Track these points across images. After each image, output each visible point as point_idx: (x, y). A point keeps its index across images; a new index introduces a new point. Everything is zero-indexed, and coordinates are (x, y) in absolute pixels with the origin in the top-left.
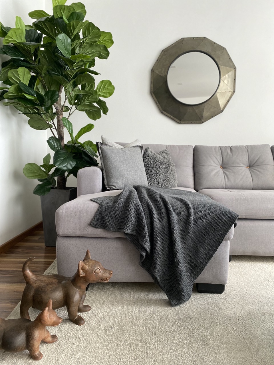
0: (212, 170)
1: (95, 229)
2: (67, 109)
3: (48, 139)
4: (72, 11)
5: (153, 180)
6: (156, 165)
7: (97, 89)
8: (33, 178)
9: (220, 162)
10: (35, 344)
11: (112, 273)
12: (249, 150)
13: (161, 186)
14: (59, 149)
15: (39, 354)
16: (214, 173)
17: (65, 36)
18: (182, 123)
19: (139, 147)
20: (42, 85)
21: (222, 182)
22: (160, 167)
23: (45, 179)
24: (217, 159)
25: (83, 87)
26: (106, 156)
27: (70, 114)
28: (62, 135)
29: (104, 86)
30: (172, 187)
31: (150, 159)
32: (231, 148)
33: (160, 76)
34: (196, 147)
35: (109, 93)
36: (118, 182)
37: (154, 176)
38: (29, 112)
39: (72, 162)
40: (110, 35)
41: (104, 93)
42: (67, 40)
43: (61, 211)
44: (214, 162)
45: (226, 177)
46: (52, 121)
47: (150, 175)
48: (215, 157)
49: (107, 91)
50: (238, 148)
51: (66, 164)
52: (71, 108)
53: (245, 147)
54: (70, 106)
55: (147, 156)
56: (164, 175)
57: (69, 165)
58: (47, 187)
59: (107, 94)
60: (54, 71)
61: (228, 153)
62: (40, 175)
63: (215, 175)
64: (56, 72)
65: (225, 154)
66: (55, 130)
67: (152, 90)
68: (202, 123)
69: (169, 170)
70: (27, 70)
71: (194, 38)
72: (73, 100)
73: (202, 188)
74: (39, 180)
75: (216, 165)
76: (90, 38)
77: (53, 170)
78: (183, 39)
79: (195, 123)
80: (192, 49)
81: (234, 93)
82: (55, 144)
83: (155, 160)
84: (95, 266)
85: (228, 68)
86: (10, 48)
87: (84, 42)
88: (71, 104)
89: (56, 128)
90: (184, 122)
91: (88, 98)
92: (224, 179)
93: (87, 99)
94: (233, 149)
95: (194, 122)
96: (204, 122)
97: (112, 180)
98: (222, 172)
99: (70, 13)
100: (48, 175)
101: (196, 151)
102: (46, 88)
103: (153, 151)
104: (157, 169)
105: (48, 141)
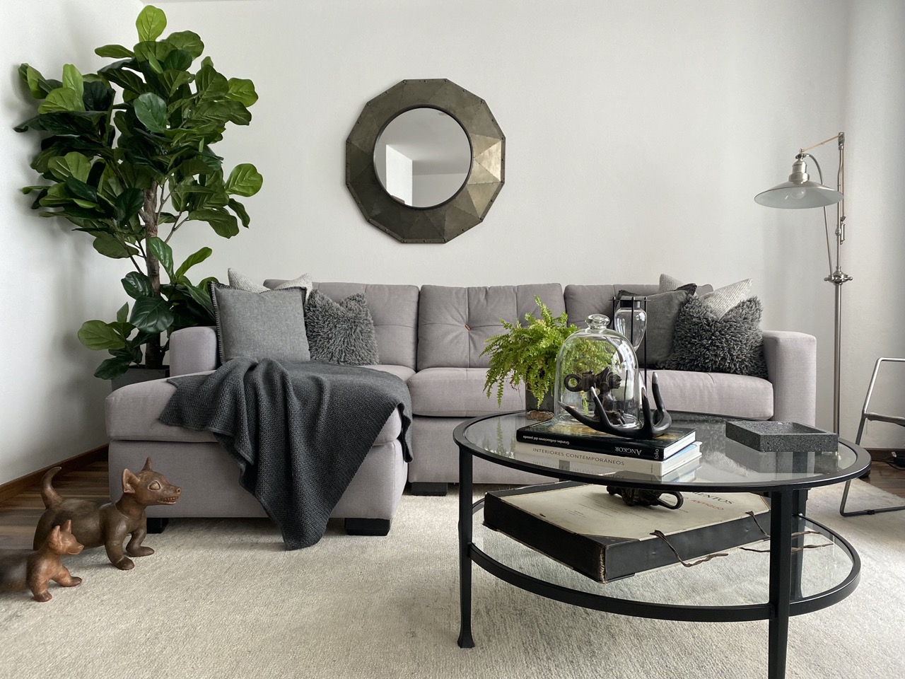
0: (447, 333)
1: (168, 427)
2: (169, 218)
3: (124, 277)
4: (170, 48)
5: (320, 350)
6: (327, 323)
7: (229, 182)
8: (96, 347)
9: (466, 317)
10: (39, 578)
11: (179, 491)
12: (519, 295)
13: (338, 361)
14: (147, 294)
15: (45, 594)
16: (450, 337)
17: (153, 97)
18: (407, 243)
19: (298, 290)
20: (116, 180)
21: (465, 355)
22: (336, 327)
23: (120, 350)
24: (458, 311)
25: (202, 178)
26: (224, 307)
27: (174, 229)
28: (156, 269)
29: (244, 175)
30: (363, 364)
31: (317, 312)
32: (487, 291)
33: (362, 151)
34: (423, 287)
35: (252, 187)
36: (244, 353)
37: (323, 344)
38: (93, 227)
39: (167, 318)
40: (249, 84)
41: (243, 187)
42: (157, 101)
43: (113, 398)
44: (452, 317)
45: (472, 345)
46: (137, 243)
47: (316, 341)
48: (455, 308)
49: (249, 185)
50: (498, 290)
51: (155, 322)
52: (179, 217)
53: (514, 290)
54: (175, 213)
55: (313, 307)
56: (344, 341)
57: (159, 323)
58: (123, 364)
59: (248, 191)
60: (138, 154)
61: (479, 300)
62: (110, 342)
63: (452, 341)
64: (141, 156)
65: (474, 303)
66: (143, 259)
67: (349, 179)
68: (445, 242)
69: (354, 332)
70: (82, 156)
71: (425, 80)
72: (182, 202)
73: (426, 365)
74: (111, 352)
75: (457, 323)
76: (210, 92)
77: (135, 333)
78: (405, 83)
79: (430, 243)
80: (420, 103)
81: (502, 185)
82: (138, 286)
83: (327, 314)
84: (152, 479)
85: (489, 138)
86: (54, 117)
87: (198, 99)
88: (178, 209)
89: (144, 256)
90: (410, 240)
91: (209, 199)
92: (467, 349)
93: (207, 201)
94: (490, 292)
95: (429, 240)
96: (448, 241)
97: (234, 350)
98: (468, 335)
99: (167, 53)
100: (128, 342)
101: (423, 297)
102: (124, 183)
103: (326, 297)
104: (331, 329)
105: (123, 281)
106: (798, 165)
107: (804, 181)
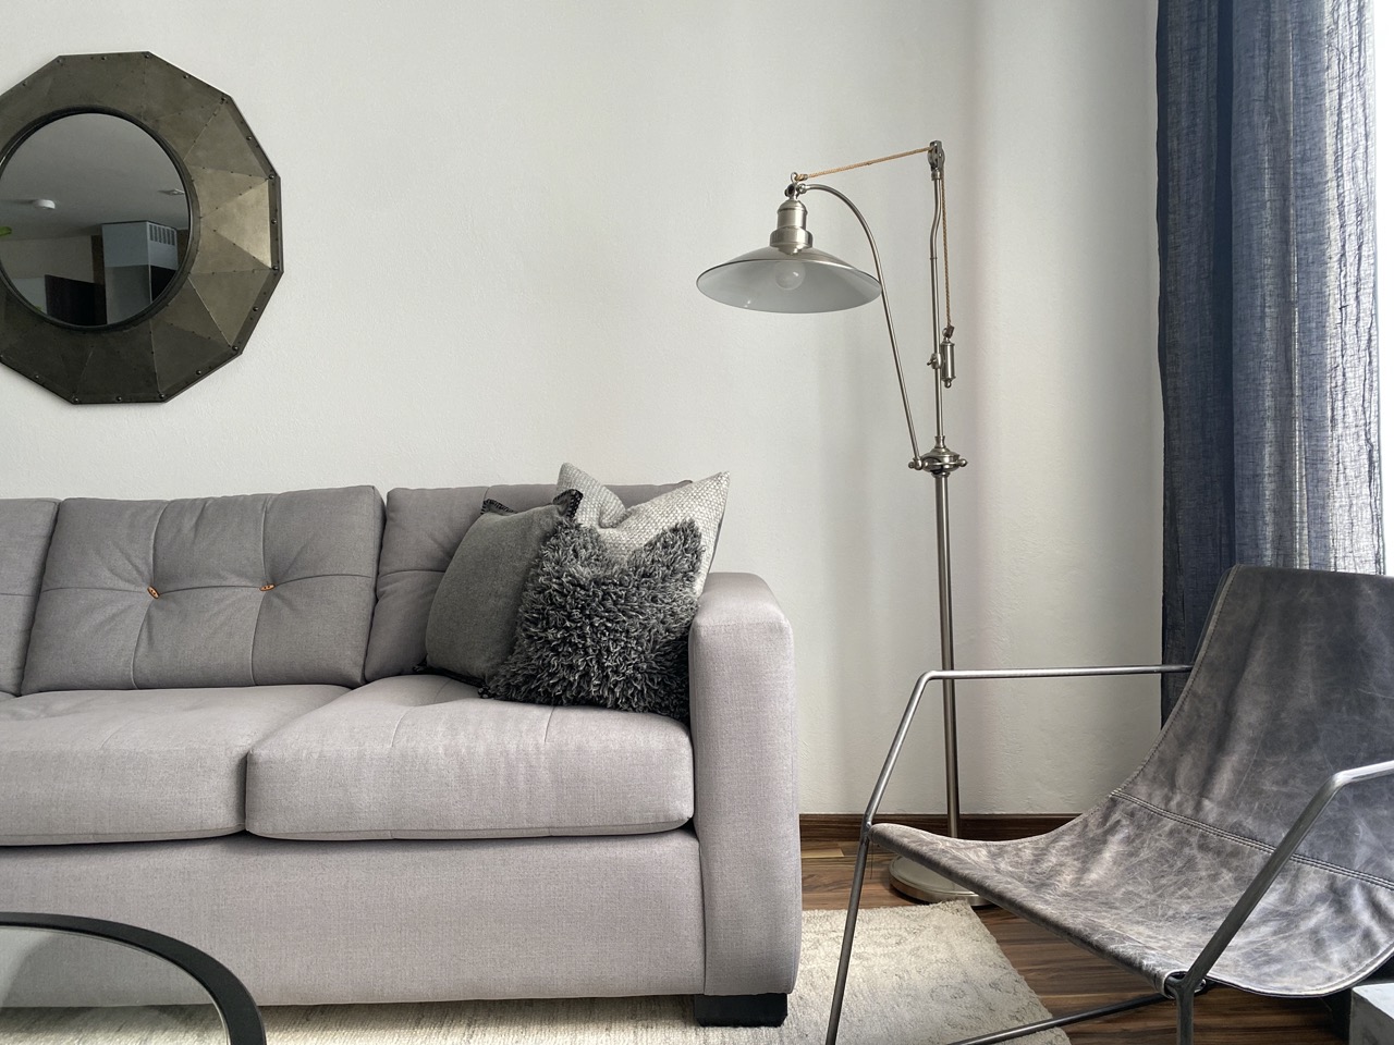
0: (92, 609)
9: (146, 570)
12: (274, 516)
18: (82, 403)
21: (122, 660)
32: (204, 510)
44: (113, 571)
45: (145, 636)
48: (122, 551)
63: (99, 627)
65: (166, 537)
68: (162, 400)
78: (61, 62)
79: (131, 402)
81: (278, 276)
85: (236, 176)
90: (88, 398)
92: (132, 644)
95: (128, 396)
96: (169, 396)
98: (145, 611)
106: (786, 209)
107: (800, 247)
